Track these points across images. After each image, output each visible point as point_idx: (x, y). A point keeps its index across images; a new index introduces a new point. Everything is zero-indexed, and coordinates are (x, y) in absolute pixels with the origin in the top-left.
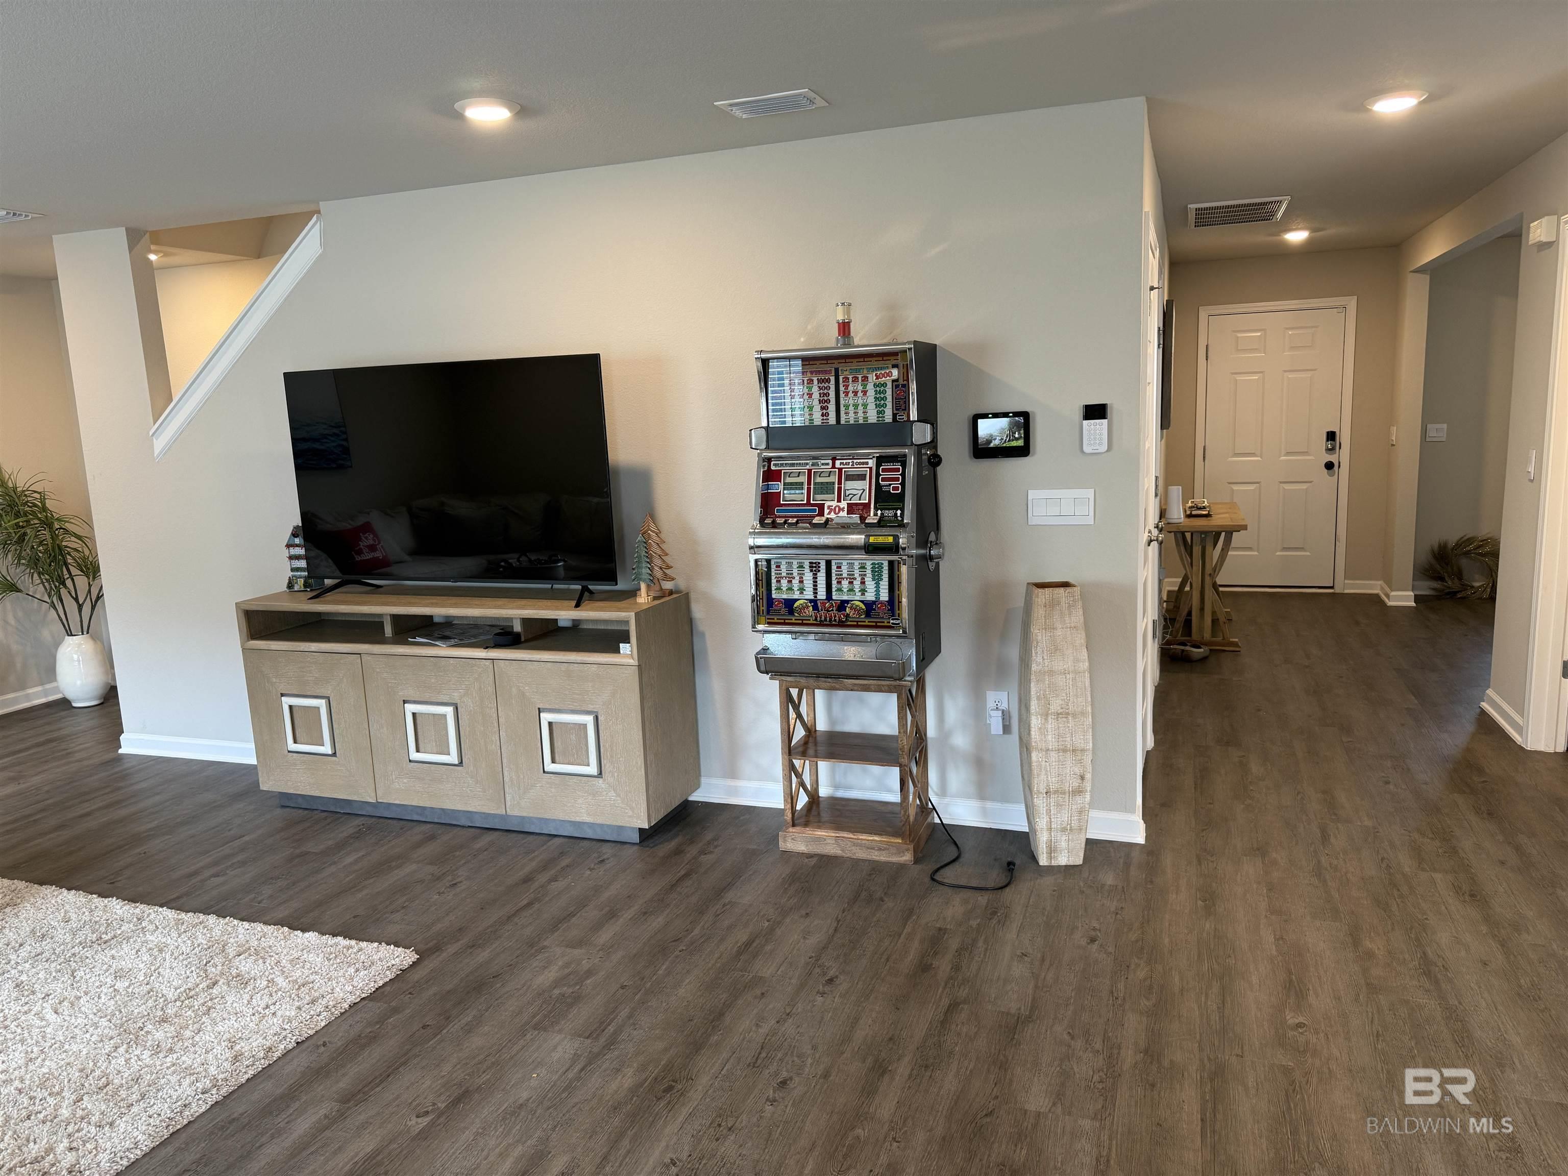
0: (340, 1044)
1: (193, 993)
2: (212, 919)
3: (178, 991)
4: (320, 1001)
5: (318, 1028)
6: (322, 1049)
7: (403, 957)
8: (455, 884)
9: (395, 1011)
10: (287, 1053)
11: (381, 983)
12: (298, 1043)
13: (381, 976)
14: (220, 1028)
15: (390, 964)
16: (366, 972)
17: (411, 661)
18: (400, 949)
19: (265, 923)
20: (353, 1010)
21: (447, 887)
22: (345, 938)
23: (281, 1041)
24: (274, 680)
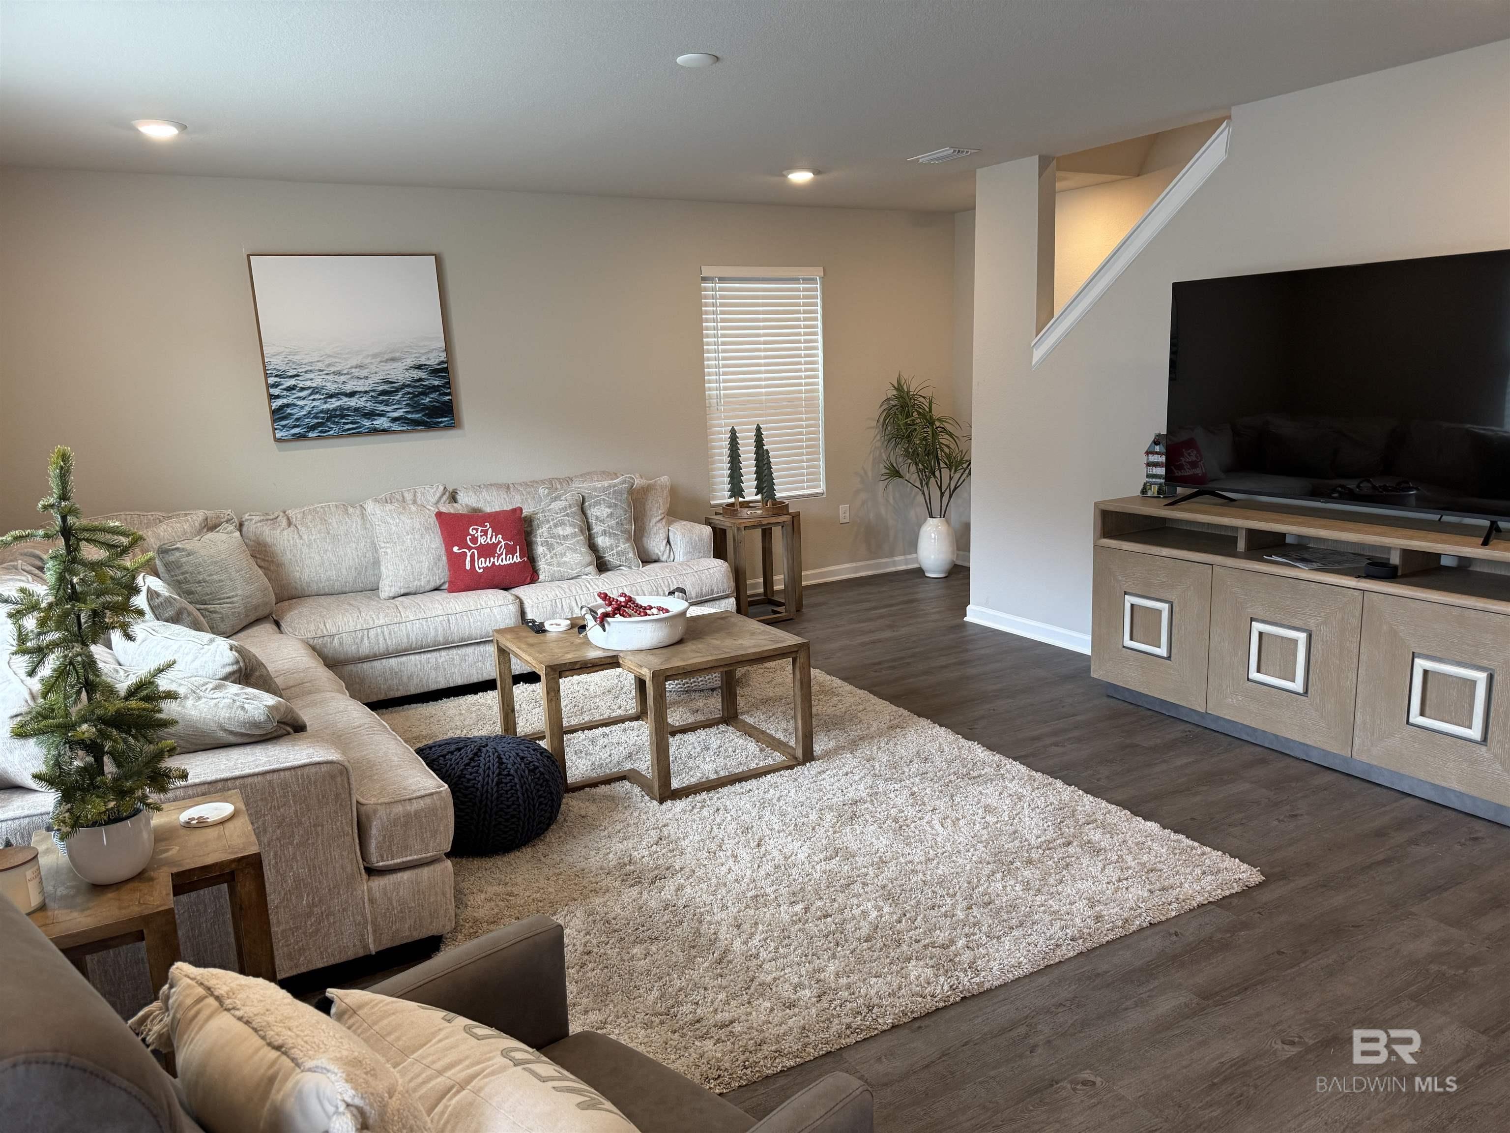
0: (1191, 939)
1: (1051, 845)
2: (1059, 784)
3: (1039, 840)
4: (1170, 891)
5: (1169, 916)
6: (1174, 938)
7: (1248, 874)
8: (1296, 816)
9: (1245, 926)
10: (1141, 930)
11: (1227, 893)
12: (1150, 924)
13: (1228, 885)
14: (1079, 885)
15: (1235, 877)
16: (1213, 877)
17: (1266, 579)
18: (1246, 866)
19: (1109, 801)
20: (1201, 910)
21: (1286, 817)
22: (1188, 837)
23: (1136, 917)
24: (1120, 578)
